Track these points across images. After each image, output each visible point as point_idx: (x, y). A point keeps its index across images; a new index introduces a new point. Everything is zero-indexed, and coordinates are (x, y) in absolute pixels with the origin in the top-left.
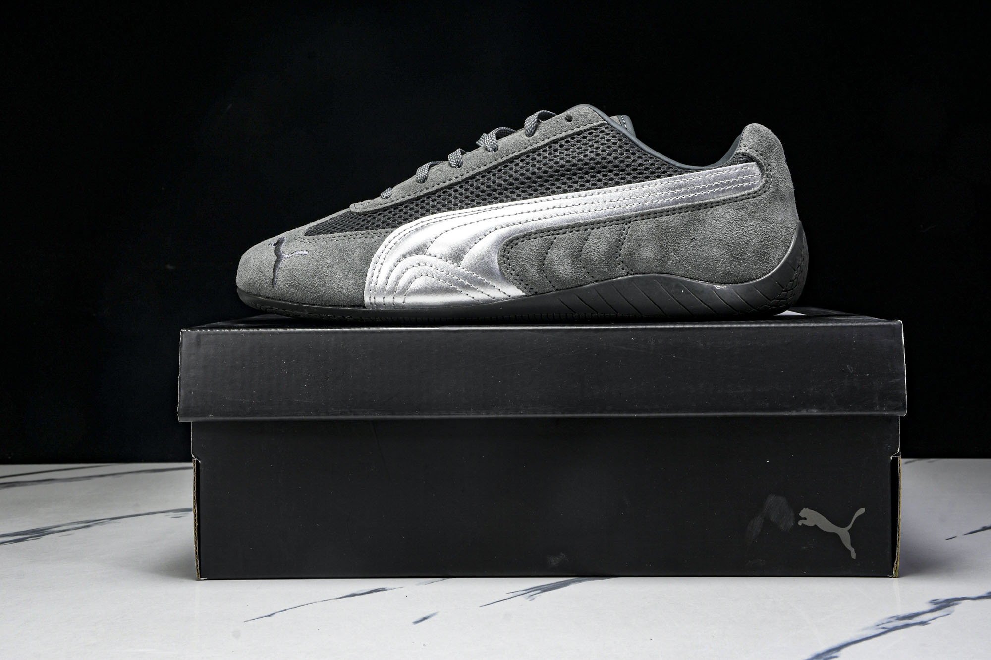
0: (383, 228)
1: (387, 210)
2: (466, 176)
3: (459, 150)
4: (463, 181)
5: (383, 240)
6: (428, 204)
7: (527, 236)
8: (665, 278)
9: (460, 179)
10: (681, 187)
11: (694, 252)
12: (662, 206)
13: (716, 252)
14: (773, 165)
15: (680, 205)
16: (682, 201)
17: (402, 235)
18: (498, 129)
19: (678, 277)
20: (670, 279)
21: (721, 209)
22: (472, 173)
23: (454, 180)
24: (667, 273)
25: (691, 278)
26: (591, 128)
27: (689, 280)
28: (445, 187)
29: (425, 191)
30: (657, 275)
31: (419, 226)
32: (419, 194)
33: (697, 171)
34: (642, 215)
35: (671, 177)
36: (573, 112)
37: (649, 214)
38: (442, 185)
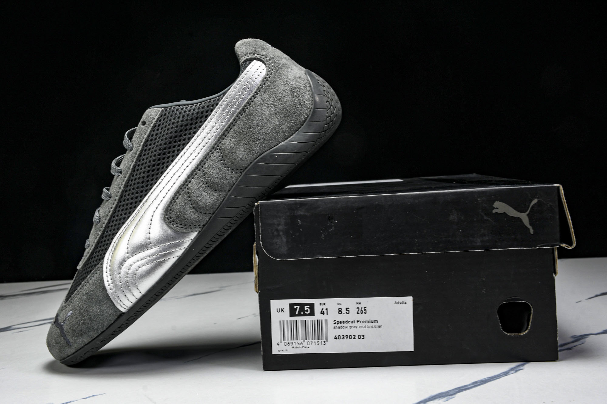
0: (98, 264)
1: (94, 253)
2: (117, 198)
3: (104, 189)
4: (118, 203)
5: (102, 271)
6: (110, 231)
7: (172, 201)
8: (262, 158)
9: (116, 203)
10: (227, 105)
11: (264, 131)
12: (227, 124)
13: (275, 122)
14: (265, 53)
15: (235, 115)
16: (234, 112)
17: (110, 258)
18: (114, 161)
19: (268, 151)
20: (264, 156)
21: (258, 98)
22: (119, 194)
23: (114, 206)
24: (260, 155)
25: (275, 146)
26: (159, 118)
27: (275, 148)
28: (113, 214)
29: (104, 225)
30: (256, 160)
31: (115, 246)
32: (102, 229)
33: (229, 89)
34: (221, 137)
35: (218, 105)
36: (144, 118)
37: (224, 134)
38: (110, 214)
